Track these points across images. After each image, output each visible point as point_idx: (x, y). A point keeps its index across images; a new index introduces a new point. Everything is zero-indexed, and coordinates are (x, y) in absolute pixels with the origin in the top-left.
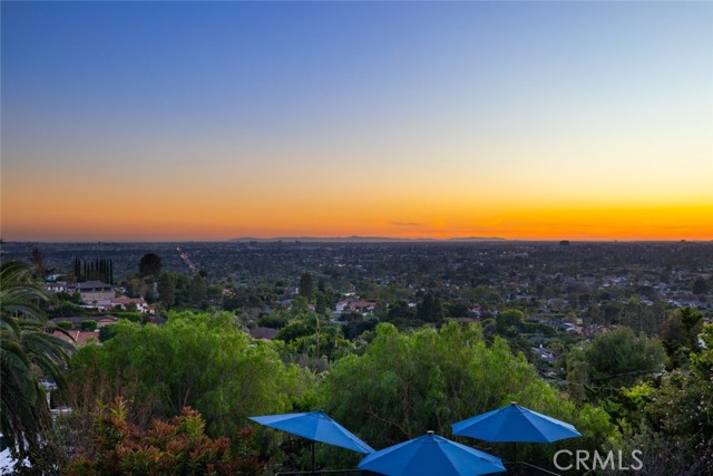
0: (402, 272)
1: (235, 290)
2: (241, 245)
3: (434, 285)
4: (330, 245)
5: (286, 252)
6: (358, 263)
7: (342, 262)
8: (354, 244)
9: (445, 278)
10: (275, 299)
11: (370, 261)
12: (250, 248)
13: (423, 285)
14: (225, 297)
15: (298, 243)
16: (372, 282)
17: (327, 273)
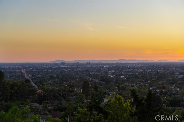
0: (147, 80)
1: (45, 91)
2: (56, 64)
3: (164, 88)
4: (107, 64)
5: (82, 69)
6: (122, 75)
7: (113, 74)
8: (121, 64)
9: (172, 83)
10: (69, 95)
11: (129, 74)
12: (61, 66)
13: (158, 88)
14: (39, 94)
15: (89, 63)
16: (128, 86)
17: (103, 80)
